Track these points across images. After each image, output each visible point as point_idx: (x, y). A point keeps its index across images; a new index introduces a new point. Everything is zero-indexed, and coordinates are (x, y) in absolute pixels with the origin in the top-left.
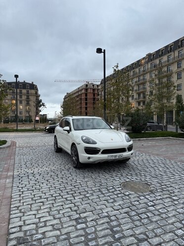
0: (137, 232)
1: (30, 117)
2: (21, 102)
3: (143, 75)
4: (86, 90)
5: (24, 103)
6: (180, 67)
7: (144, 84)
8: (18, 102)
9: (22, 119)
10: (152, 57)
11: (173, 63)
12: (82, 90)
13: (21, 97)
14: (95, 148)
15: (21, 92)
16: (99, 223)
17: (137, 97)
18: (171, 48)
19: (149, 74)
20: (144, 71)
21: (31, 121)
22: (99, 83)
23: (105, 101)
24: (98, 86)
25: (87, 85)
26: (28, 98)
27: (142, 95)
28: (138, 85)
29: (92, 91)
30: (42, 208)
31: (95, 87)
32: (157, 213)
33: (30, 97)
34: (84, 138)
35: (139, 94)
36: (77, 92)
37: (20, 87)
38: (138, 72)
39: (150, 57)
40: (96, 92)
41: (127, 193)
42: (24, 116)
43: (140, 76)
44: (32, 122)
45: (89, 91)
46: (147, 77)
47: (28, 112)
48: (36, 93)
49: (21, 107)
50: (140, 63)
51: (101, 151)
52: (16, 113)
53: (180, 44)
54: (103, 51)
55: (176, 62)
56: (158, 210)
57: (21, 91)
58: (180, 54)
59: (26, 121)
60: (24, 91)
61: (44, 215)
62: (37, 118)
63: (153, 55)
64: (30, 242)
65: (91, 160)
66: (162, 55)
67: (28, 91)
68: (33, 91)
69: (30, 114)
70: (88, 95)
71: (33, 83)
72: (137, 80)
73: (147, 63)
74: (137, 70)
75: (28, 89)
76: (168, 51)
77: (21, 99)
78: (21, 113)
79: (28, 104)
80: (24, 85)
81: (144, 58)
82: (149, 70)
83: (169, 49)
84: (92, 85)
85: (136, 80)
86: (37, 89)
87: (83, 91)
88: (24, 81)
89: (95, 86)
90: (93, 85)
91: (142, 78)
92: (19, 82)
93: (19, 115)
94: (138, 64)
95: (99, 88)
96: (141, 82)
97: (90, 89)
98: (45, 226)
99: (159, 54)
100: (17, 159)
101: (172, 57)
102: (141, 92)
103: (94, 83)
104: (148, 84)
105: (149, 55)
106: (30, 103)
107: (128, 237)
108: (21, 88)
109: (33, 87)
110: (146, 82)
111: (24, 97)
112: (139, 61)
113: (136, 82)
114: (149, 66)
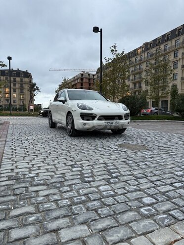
0: (135, 173)
1: (24, 105)
2: (15, 91)
3: (140, 64)
4: (82, 79)
5: (18, 91)
6: (177, 57)
7: (140, 73)
8: (12, 90)
9: (16, 108)
10: (149, 46)
11: (169, 53)
12: (77, 79)
13: (15, 85)
14: (91, 114)
15: (15, 81)
16: (95, 167)
17: (133, 86)
18: (168, 37)
19: (145, 63)
20: (140, 60)
21: (25, 110)
22: (95, 73)
23: (101, 82)
24: (93, 75)
25: (82, 75)
26: (22, 86)
27: (137, 85)
28: (134, 75)
29: (87, 81)
30: (35, 159)
31: (91, 77)
32: (155, 162)
33: (24, 85)
34: (80, 105)
35: (135, 84)
36: (73, 81)
37: (13, 74)
38: (134, 61)
39: (147, 46)
40: (92, 82)
41: (124, 150)
42: (18, 104)
43: (136, 65)
44: (27, 110)
45: (85, 80)
46: (144, 66)
47: (22, 100)
48: (31, 81)
49: (15, 95)
50: (136, 52)
51: (97, 117)
52: (9, 102)
53: (177, 33)
54: (100, 30)
55: (173, 51)
56: (156, 161)
57: (14, 79)
58: (177, 43)
59: (20, 110)
60: (18, 79)
61: (38, 163)
62: (32, 107)
63: (150, 44)
64: (22, 179)
65: (87, 126)
66: (159, 44)
67: (22, 80)
68: (27, 80)
69: (24, 102)
70: (84, 84)
71: (27, 71)
72: (134, 69)
73: (144, 52)
74: (133, 59)
75: (22, 77)
76: (165, 40)
77: (15, 87)
78: (15, 102)
79: (22, 92)
80: (18, 73)
81: (140, 47)
82: (146, 59)
83: (166, 38)
84: (87, 75)
85: (132, 69)
86: (31, 78)
87: (78, 81)
88: (18, 69)
89: (91, 75)
90: (89, 75)
91: (138, 67)
92: (12, 69)
93: (12, 103)
94: (134, 53)
95: (95, 77)
96: (137, 71)
97: (86, 78)
98: (39, 169)
99: (156, 43)
100: (10, 131)
101: (169, 46)
102: (137, 82)
103: (90, 73)
104: (144, 73)
105: (146, 44)
106: (24, 91)
107: (126, 175)
108: (15, 76)
109: (27, 75)
110: (142, 71)
111: (18, 86)
112: (135, 50)
113: (132, 71)
114: (146, 55)
